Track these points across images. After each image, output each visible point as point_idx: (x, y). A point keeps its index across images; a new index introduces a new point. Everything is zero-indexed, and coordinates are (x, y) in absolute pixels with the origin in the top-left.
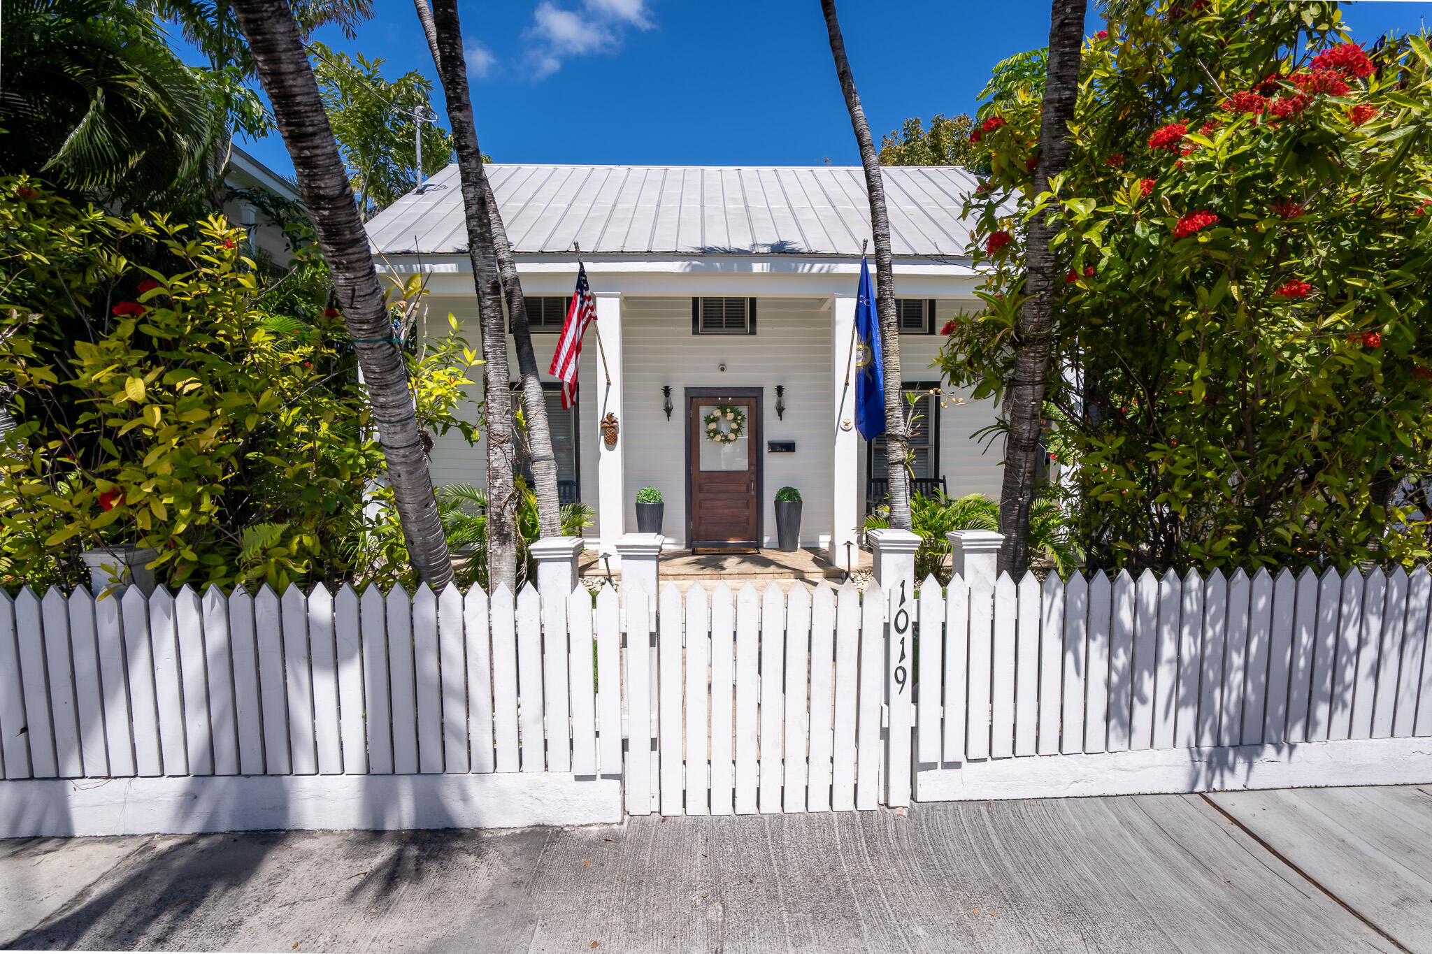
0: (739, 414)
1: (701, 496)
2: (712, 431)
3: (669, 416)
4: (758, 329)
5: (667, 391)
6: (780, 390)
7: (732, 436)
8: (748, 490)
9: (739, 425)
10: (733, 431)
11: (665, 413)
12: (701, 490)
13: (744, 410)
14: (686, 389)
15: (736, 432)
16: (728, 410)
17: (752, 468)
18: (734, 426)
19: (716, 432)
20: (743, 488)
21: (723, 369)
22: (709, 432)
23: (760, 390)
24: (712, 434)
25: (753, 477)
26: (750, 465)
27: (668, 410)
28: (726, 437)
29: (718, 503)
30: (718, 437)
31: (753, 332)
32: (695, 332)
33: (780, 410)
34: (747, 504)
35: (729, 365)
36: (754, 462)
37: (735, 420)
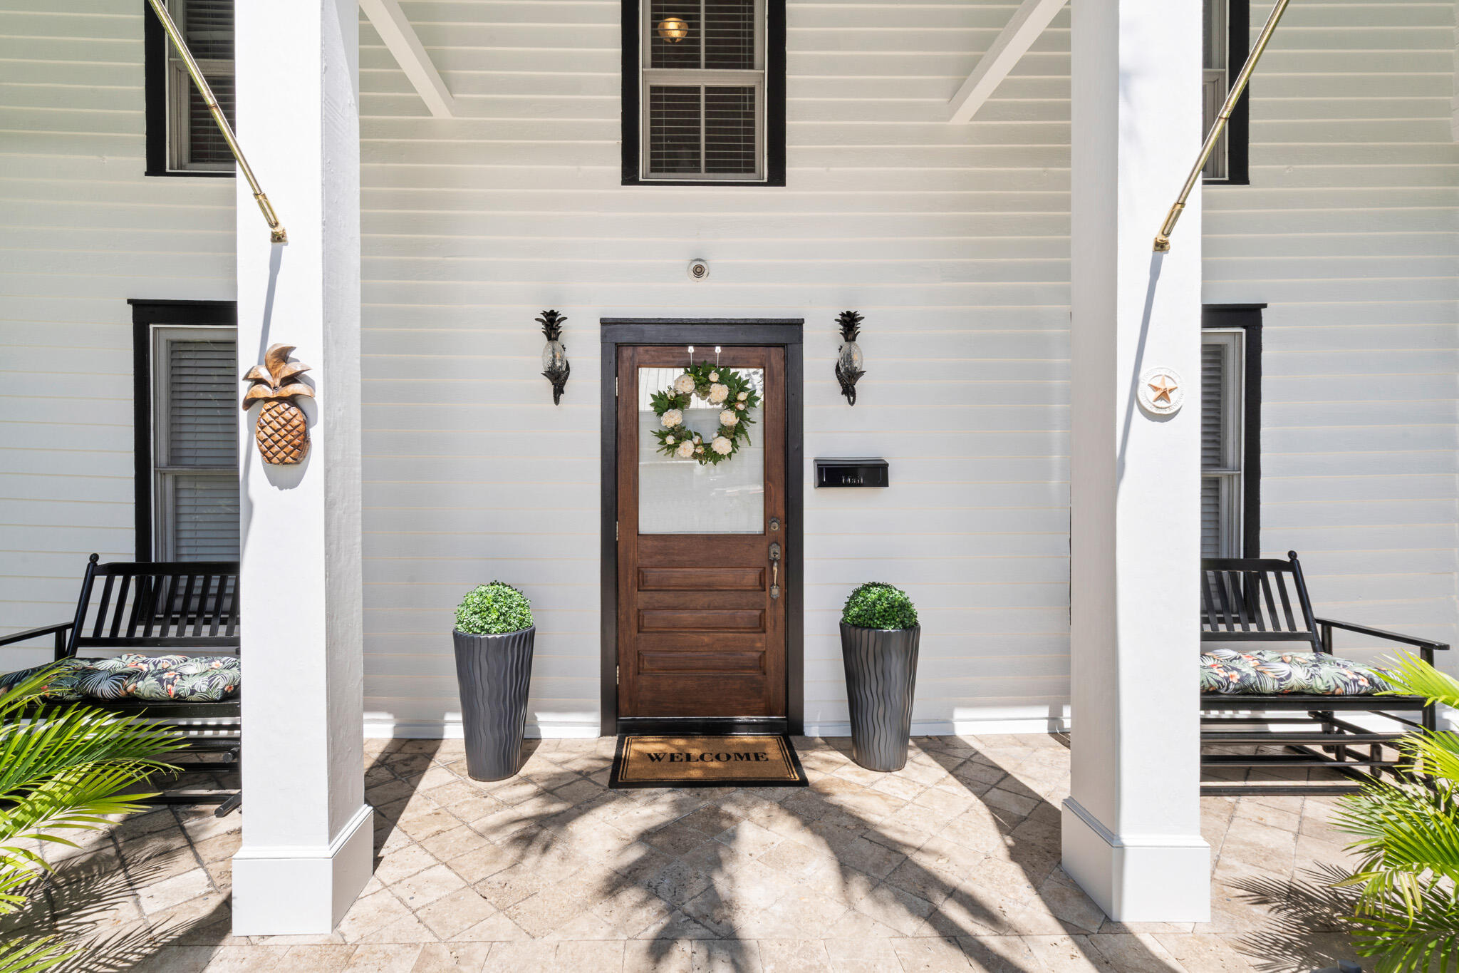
0: (741, 386)
1: (642, 598)
2: (672, 431)
3: (558, 391)
4: (790, 170)
5: (551, 324)
6: (849, 323)
7: (722, 445)
8: (762, 586)
9: (742, 415)
10: (723, 431)
11: (548, 386)
12: (641, 585)
13: (754, 378)
14: (604, 322)
15: (734, 433)
16: (714, 377)
17: (776, 527)
18: (730, 418)
19: (681, 434)
20: (751, 577)
21: (699, 272)
22: (662, 435)
23: (795, 326)
24: (670, 440)
25: (777, 551)
26: (768, 518)
27: (558, 378)
28: (707, 446)
29: (686, 617)
30: (687, 447)
31: (777, 177)
32: (630, 176)
33: (848, 379)
34: (761, 618)
35: (712, 264)
36: (781, 512)
37: (730, 403)
